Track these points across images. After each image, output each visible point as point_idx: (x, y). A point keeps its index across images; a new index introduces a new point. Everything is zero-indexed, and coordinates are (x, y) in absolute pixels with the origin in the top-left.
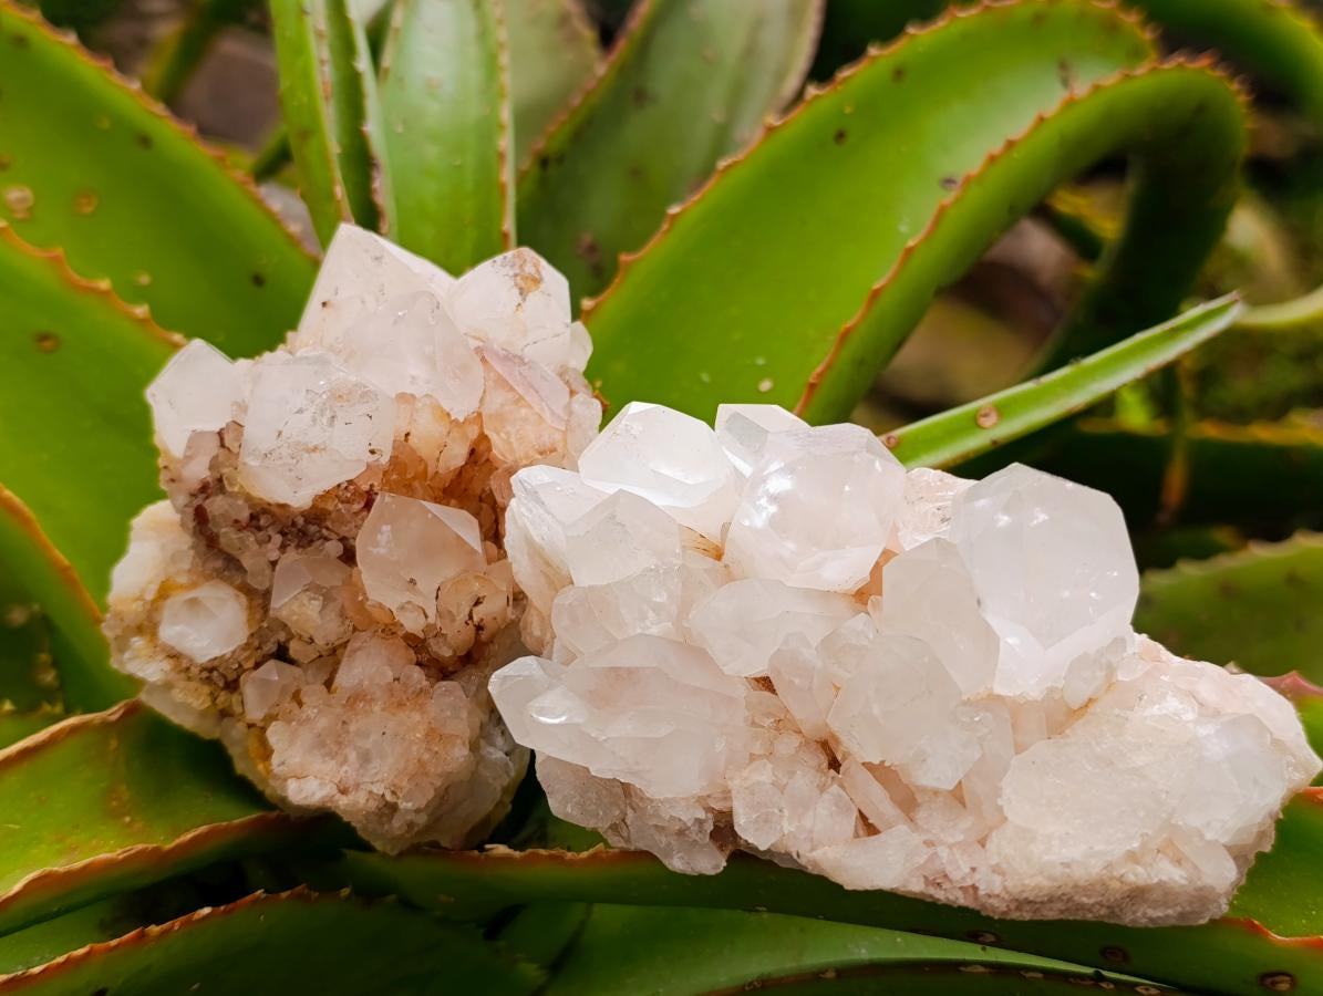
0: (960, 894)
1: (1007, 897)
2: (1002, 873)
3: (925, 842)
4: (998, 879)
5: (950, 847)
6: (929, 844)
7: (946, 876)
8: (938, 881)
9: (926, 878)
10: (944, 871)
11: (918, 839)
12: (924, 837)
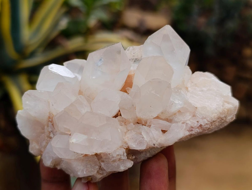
0: (197, 130)
1: (209, 123)
2: (205, 118)
3: (182, 123)
4: (205, 120)
5: (189, 120)
6: (183, 123)
7: (192, 127)
8: (191, 129)
9: (188, 130)
10: (191, 126)
11: (180, 124)
12: (181, 123)
